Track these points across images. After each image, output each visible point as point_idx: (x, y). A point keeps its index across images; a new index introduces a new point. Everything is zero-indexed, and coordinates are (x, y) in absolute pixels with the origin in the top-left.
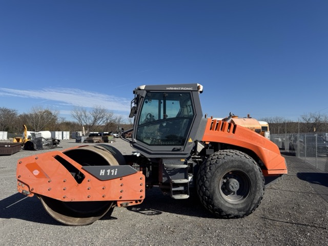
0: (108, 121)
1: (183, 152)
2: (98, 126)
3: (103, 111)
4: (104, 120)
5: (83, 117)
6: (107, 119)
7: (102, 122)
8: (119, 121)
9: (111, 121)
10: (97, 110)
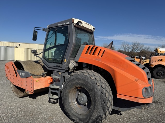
0: (141, 50)
1: (61, 68)
2: (134, 53)
3: (138, 44)
4: (138, 49)
5: (127, 48)
6: (140, 49)
7: (136, 50)
8: (147, 50)
9: (142, 50)
10: (135, 44)
